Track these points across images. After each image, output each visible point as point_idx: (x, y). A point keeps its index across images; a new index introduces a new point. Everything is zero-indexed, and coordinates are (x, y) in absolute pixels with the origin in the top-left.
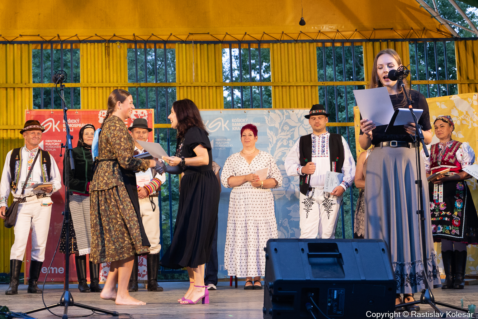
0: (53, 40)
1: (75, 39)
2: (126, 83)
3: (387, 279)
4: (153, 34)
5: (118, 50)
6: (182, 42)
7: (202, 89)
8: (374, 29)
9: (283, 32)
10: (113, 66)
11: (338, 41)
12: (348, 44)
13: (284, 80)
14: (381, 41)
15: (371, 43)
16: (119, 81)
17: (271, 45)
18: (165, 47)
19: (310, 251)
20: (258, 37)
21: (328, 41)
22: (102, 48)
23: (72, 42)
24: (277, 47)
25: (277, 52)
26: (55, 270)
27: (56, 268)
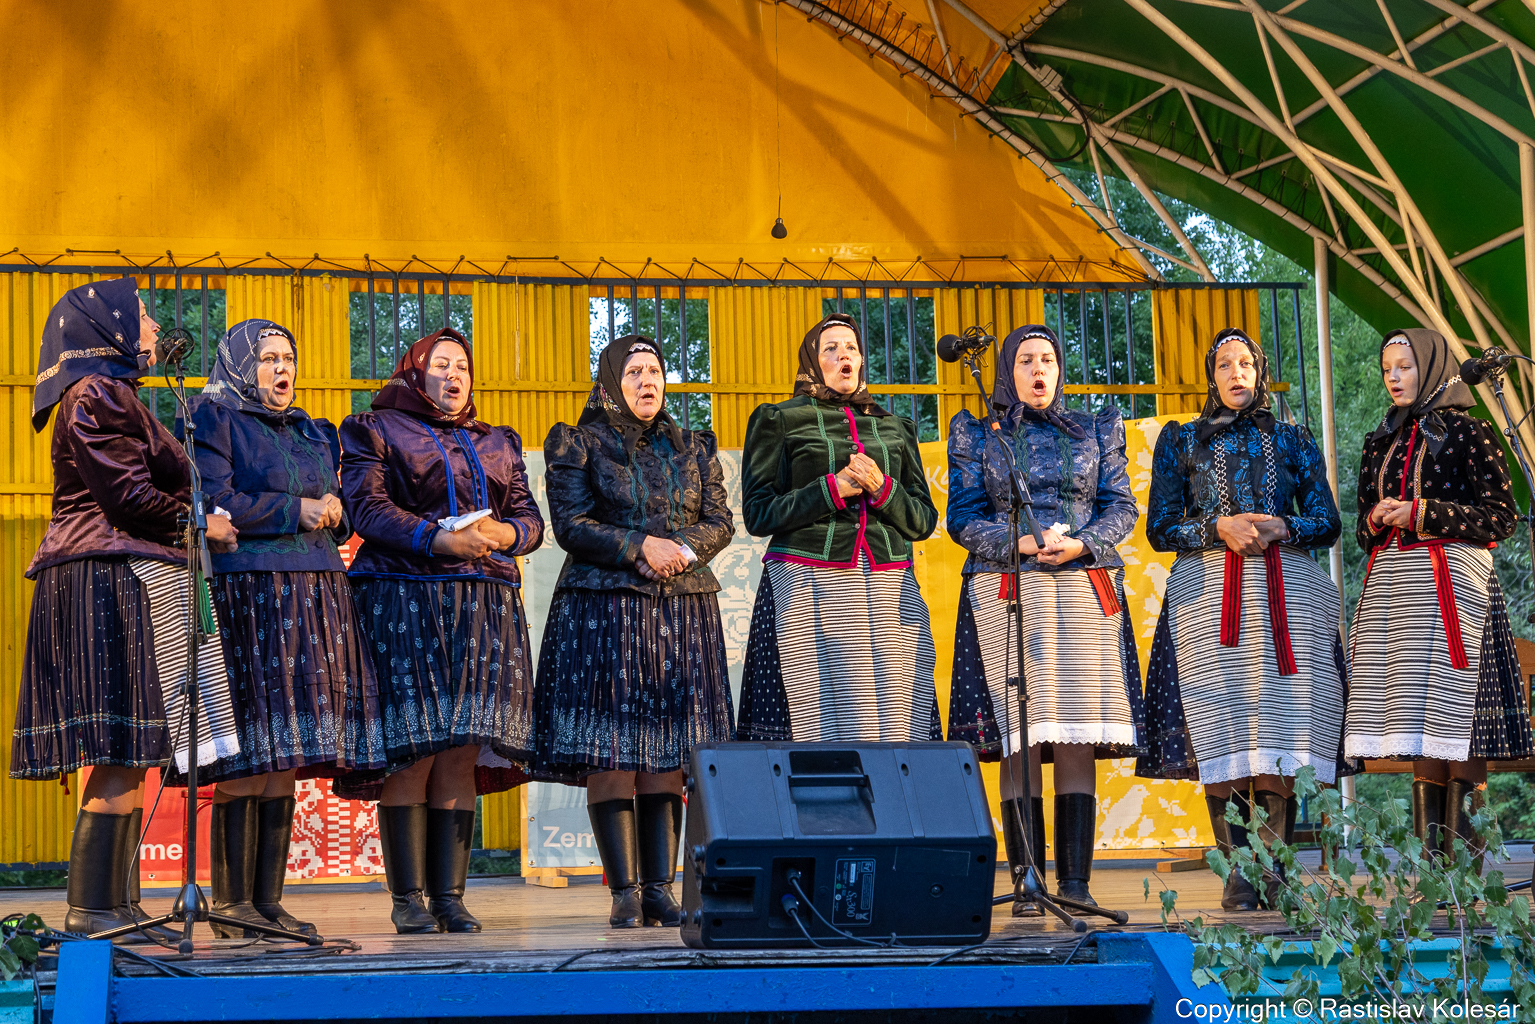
0: (155, 265)
1: (213, 263)
2: (345, 381)
3: (976, 835)
4: (415, 257)
5: (326, 295)
6: (490, 278)
7: (538, 397)
8: (962, 257)
9: (741, 260)
10: (312, 335)
11: (876, 284)
12: (897, 294)
13: (742, 378)
14: (977, 286)
15: (953, 292)
16: (328, 374)
17: (712, 290)
18: (446, 290)
19: (795, 770)
20: (680, 270)
21: (850, 284)
22: (283, 290)
23: (205, 273)
24: (726, 295)
25: (727, 310)
26: (158, 851)
27: (161, 847)
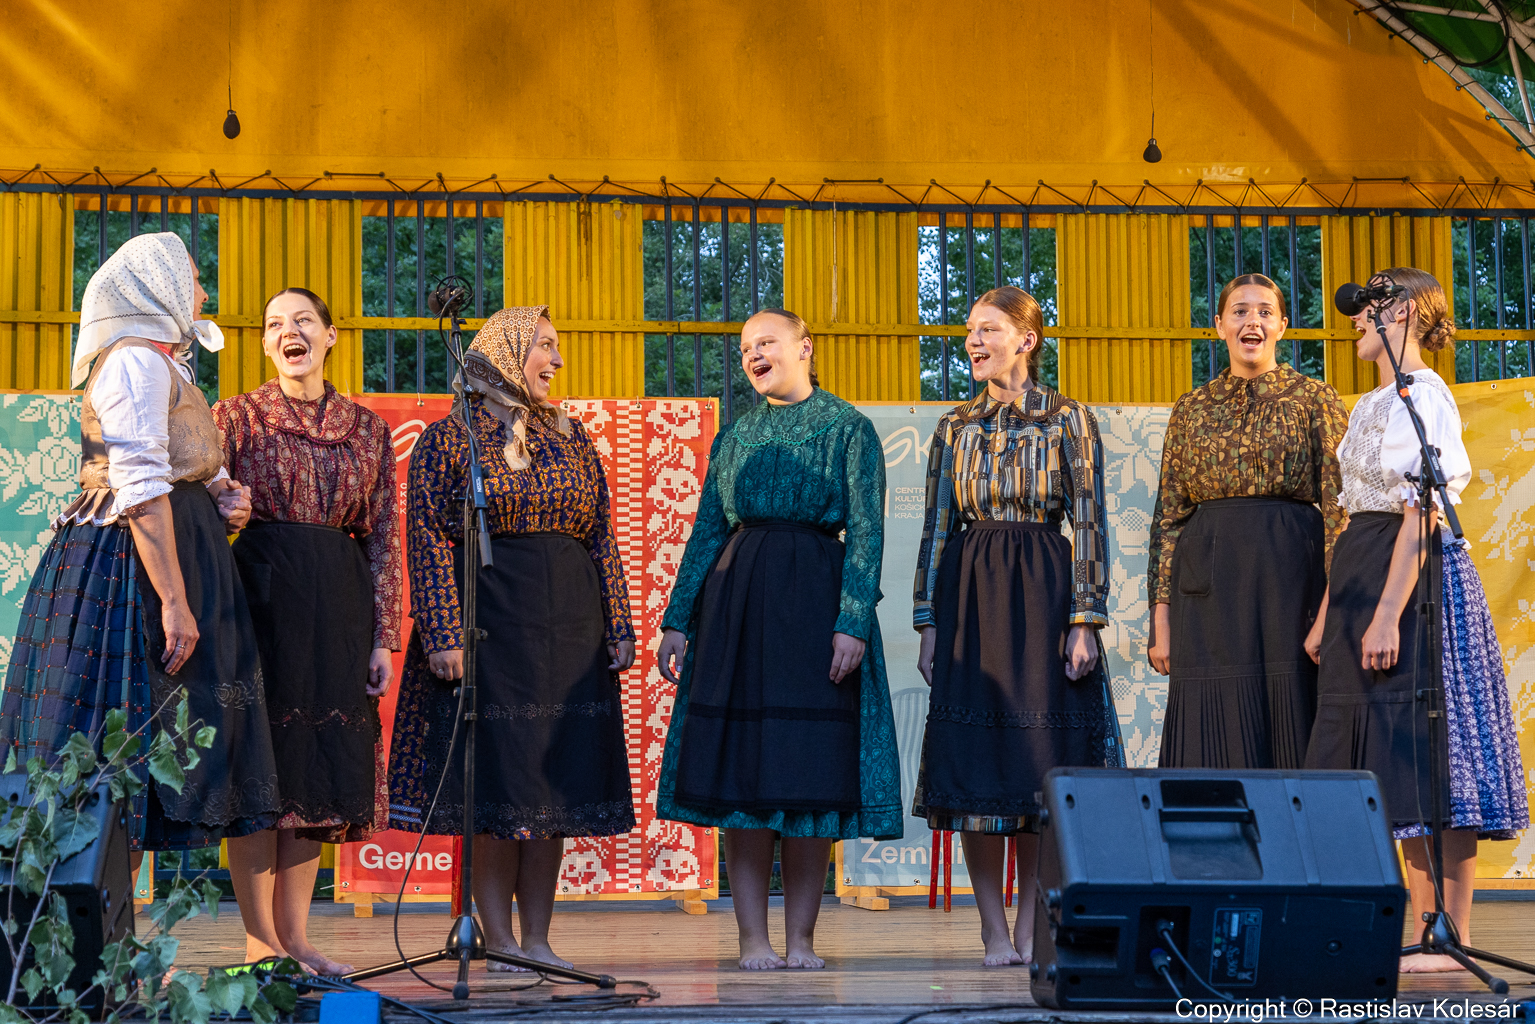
0: (425, 189)
1: (489, 187)
2: (637, 323)
3: (1380, 883)
4: (718, 180)
5: (617, 224)
6: (803, 204)
7: (858, 342)
8: (1355, 179)
9: (1095, 183)
10: (601, 270)
11: (1253, 211)
12: (1279, 222)
13: (1094, 320)
14: (1372, 213)
15: (1344, 220)
16: (618, 315)
17: (1060, 218)
18: (753, 218)
19: (1167, 801)
20: (1024, 194)
21: (1222, 211)
22: (568, 218)
23: (480, 198)
24: (1077, 224)
25: (1077, 240)
26: (424, 861)
27: (428, 856)
